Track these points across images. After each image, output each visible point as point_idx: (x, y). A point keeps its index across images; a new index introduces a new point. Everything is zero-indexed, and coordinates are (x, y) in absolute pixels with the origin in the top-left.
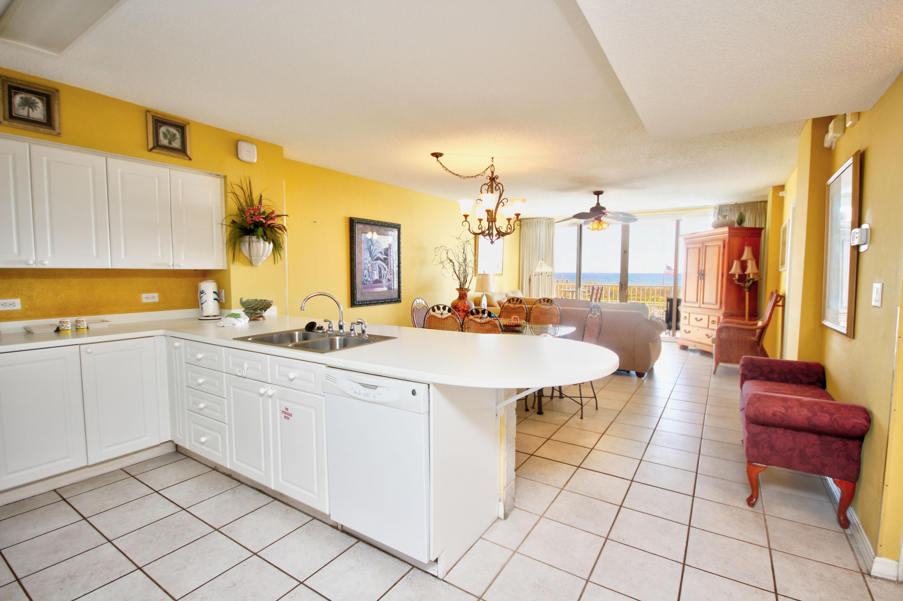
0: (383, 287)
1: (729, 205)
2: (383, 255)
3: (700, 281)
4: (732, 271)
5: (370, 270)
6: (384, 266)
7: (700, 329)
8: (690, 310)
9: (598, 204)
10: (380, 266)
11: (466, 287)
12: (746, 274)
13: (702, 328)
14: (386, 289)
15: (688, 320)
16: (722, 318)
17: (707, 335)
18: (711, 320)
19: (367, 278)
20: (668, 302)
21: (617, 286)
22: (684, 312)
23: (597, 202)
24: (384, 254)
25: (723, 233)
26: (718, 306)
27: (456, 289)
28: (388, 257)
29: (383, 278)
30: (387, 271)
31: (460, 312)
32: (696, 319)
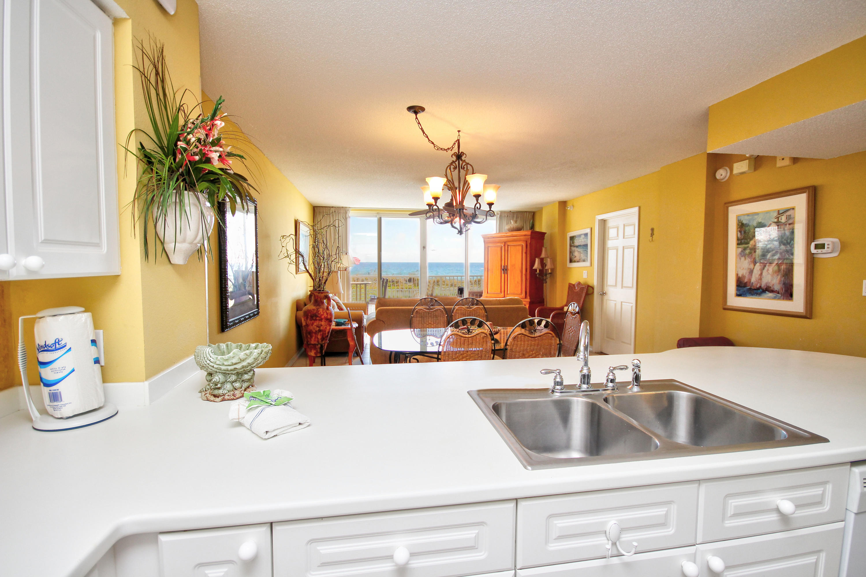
0: (246, 294)
3: (503, 275)
4: (534, 267)
12: (544, 268)
23: (451, 198)
25: (525, 235)
26: (523, 296)
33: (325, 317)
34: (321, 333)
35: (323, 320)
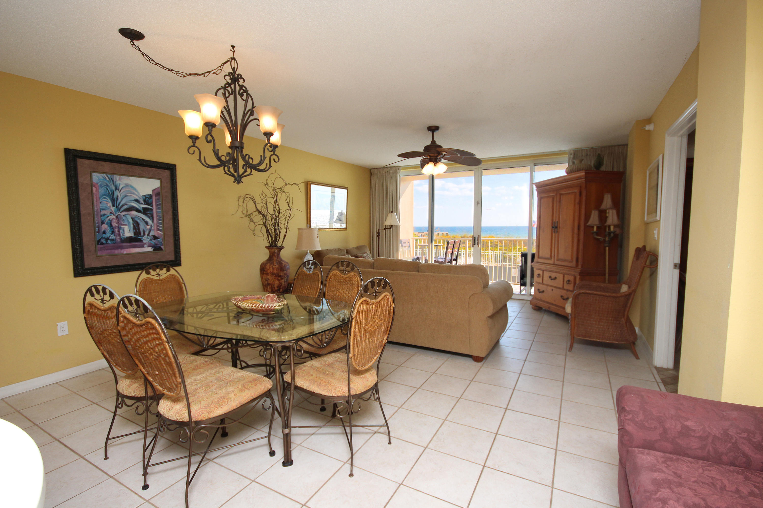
0: (143, 247)
1: (584, 149)
2: (142, 204)
3: (554, 235)
4: (590, 223)
5: (114, 224)
6: (143, 219)
7: (554, 289)
8: (543, 267)
9: (433, 142)
10: (136, 219)
11: (279, 244)
12: (606, 226)
13: (557, 288)
14: (150, 249)
15: (541, 278)
16: (578, 277)
17: (562, 296)
18: (566, 279)
19: (108, 235)
20: (523, 258)
21: (471, 239)
22: (537, 269)
23: (431, 140)
24: (143, 202)
25: (579, 178)
26: (574, 264)
27: (266, 247)
28: (152, 206)
29: (142, 234)
30: (151, 226)
31: (268, 276)
32: (550, 277)
33: (270, 271)
34: (270, 286)
35: (269, 275)
